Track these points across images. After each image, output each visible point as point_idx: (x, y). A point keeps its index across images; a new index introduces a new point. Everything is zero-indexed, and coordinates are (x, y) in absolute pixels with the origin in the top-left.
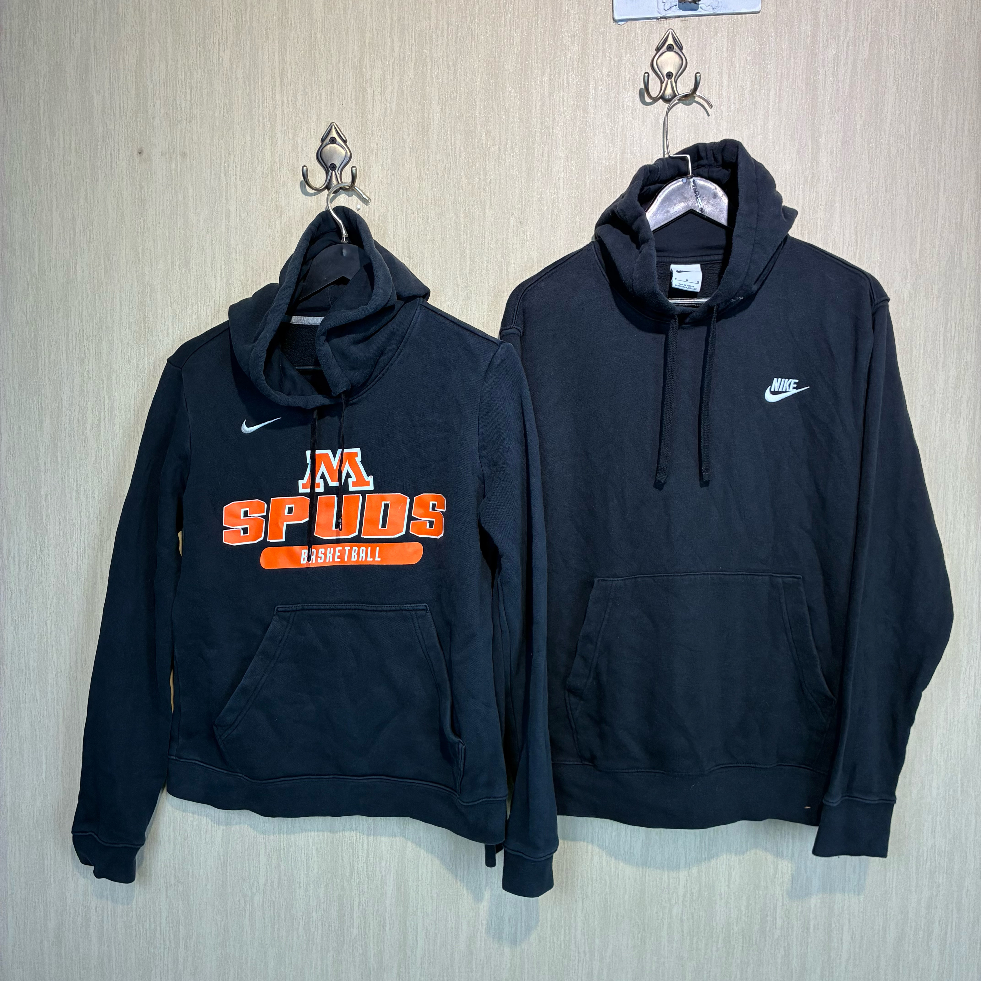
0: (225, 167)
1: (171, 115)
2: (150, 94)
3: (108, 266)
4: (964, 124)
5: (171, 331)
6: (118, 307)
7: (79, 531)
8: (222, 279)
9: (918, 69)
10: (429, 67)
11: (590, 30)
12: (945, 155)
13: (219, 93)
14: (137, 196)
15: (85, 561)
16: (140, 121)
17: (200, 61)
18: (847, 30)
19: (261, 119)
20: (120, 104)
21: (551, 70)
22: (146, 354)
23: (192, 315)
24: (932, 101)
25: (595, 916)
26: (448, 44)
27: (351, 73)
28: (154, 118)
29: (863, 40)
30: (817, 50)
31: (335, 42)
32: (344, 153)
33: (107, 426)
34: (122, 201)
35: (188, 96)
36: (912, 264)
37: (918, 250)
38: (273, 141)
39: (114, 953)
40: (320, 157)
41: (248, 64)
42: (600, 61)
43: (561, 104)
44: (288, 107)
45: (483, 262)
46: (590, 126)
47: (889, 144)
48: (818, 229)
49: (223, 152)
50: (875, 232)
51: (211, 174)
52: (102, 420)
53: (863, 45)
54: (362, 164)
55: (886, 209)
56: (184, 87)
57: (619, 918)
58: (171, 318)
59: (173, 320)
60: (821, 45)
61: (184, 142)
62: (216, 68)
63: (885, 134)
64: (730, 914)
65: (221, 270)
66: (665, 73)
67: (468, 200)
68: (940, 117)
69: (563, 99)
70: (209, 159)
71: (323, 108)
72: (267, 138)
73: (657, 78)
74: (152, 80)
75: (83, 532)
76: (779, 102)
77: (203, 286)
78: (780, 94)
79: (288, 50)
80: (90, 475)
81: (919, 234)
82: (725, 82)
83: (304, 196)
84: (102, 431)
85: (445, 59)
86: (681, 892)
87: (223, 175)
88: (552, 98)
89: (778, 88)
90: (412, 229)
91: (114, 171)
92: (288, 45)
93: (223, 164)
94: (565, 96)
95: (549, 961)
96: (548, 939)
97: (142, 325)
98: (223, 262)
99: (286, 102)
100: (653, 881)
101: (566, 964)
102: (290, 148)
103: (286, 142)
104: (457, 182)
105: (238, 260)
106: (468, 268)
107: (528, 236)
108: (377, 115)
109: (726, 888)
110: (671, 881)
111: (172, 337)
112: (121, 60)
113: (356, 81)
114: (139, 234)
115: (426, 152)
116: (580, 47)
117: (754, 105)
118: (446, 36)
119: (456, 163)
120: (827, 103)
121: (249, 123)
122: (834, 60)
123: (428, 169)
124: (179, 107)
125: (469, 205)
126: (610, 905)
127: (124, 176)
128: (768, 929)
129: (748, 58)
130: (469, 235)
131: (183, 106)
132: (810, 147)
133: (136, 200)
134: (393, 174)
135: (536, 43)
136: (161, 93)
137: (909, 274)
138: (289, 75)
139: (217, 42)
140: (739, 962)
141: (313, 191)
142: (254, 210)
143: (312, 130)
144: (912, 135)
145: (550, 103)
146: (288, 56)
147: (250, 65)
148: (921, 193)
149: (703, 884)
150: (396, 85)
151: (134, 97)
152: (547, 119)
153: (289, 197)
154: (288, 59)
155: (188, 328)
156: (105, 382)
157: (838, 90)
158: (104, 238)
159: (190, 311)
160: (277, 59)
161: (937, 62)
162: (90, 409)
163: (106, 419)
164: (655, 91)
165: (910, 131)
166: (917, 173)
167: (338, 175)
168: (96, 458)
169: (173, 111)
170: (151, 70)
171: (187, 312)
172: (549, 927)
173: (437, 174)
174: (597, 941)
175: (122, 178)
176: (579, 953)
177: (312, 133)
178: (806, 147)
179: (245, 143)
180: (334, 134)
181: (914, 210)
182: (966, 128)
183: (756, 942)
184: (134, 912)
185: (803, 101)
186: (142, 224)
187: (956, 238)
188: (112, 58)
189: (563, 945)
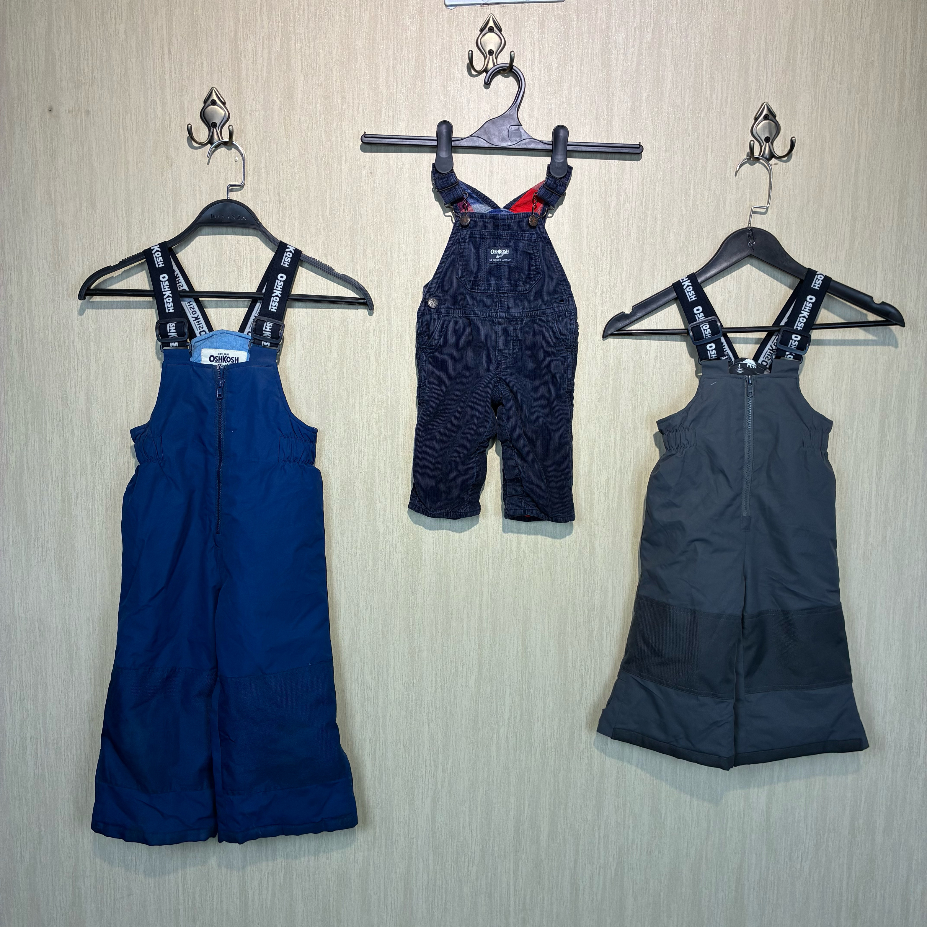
0: (123, 124)
1: (76, 79)
2: (57, 60)
3: (26, 207)
4: (727, 97)
5: (81, 262)
6: (35, 241)
7: (7, 429)
8: (123, 219)
9: (691, 51)
10: (293, 41)
11: (426, 14)
12: (712, 122)
13: (116, 60)
14: (49, 147)
15: (14, 454)
16: (49, 84)
17: (100, 33)
18: (635, 18)
19: (153, 85)
20: (32, 68)
21: (394, 45)
22: (60, 281)
23: (98, 249)
24: (702, 78)
25: (438, 737)
26: (308, 22)
27: (228, 45)
28: (61, 81)
29: (647, 26)
30: (610, 34)
31: (214, 19)
32: (223, 113)
33: (29, 342)
34: (36, 151)
35: (90, 62)
36: (687, 211)
37: (691, 200)
38: (163, 102)
39: (47, 774)
40: (203, 116)
41: (140, 36)
42: (434, 39)
43: (403, 75)
44: (175, 73)
45: (340, 206)
46: (427, 94)
47: (668, 113)
48: (613, 181)
49: (121, 110)
50: (657, 185)
51: (111, 128)
52: (24, 336)
53: (647, 30)
54: (238, 123)
55: (666, 166)
56: (86, 54)
57: (457, 737)
58: (80, 251)
59: (82, 252)
60: (614, 29)
61: (88, 101)
62: (113, 39)
63: (665, 104)
64: (545, 732)
65: (122, 211)
66: (487, 51)
67: (328, 154)
68: (708, 90)
69: (405, 70)
70: (109, 116)
71: (205, 74)
72: (158, 99)
73: (481, 55)
74: (59, 49)
75: (11, 430)
76: (580, 76)
77: (107, 223)
78: (581, 69)
79: (174, 24)
80: (15, 382)
81: (692, 186)
82: (537, 59)
83: (191, 149)
84: (25, 346)
85: (306, 35)
86: (507, 716)
87: (121, 130)
88: (395, 69)
89: (579, 65)
90: (281, 178)
91: (29, 126)
92: (174, 20)
93: (121, 121)
94: (407, 68)
95: (402, 773)
96: (401, 756)
97: (56, 257)
98: (124, 204)
99: (173, 68)
100: (484, 709)
101: (416, 774)
102: (178, 108)
103: (174, 103)
104: (318, 139)
105: (136, 203)
106: (328, 210)
107: (378, 185)
108: (251, 81)
109: (542, 712)
110: (499, 707)
111: (82, 267)
112: (33, 32)
113: (232, 52)
114: (51, 180)
115: (292, 113)
116: (418, 27)
117: (561, 78)
118: (306, 15)
119: (317, 124)
120: (619, 78)
121: (142, 87)
122: (624, 42)
123: (294, 128)
124: (82, 71)
125: (328, 159)
126: (450, 728)
127: (38, 130)
128: (575, 743)
129: (556, 39)
130: (328, 183)
131: (86, 71)
132: (605, 114)
133: (48, 151)
134: (265, 132)
135: (381, 23)
136: (67, 59)
137: (684, 219)
138: (176, 45)
139: (113, 16)
140: (552, 769)
141: (198, 146)
142: (149, 160)
143: (196, 94)
144: (686, 105)
145: (394, 74)
146: (174, 30)
147: (142, 37)
148: (694, 153)
149: (524, 710)
150: (266, 56)
151: (44, 62)
152: (392, 88)
153: (178, 150)
154: (174, 33)
155: (95, 259)
156: (26, 304)
157: (627, 67)
158: (21, 182)
159: (97, 245)
160: (165, 32)
161: (706, 45)
162: (13, 327)
163: (28, 336)
164: (479, 64)
165: (684, 101)
166: (690, 137)
167: (219, 132)
168: (20, 368)
169: (77, 74)
170: (58, 40)
171: (94, 246)
172: (402, 746)
173: (302, 133)
174: (440, 756)
175: (36, 132)
176: (426, 766)
177: (196, 96)
178: (602, 114)
179: (140, 103)
180: (214, 97)
181: (688, 167)
182: (729, 100)
183: (566, 754)
184: (63, 741)
185: (600, 76)
186: (54, 171)
187: (721, 190)
188: (25, 30)
189: (413, 761)
